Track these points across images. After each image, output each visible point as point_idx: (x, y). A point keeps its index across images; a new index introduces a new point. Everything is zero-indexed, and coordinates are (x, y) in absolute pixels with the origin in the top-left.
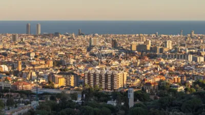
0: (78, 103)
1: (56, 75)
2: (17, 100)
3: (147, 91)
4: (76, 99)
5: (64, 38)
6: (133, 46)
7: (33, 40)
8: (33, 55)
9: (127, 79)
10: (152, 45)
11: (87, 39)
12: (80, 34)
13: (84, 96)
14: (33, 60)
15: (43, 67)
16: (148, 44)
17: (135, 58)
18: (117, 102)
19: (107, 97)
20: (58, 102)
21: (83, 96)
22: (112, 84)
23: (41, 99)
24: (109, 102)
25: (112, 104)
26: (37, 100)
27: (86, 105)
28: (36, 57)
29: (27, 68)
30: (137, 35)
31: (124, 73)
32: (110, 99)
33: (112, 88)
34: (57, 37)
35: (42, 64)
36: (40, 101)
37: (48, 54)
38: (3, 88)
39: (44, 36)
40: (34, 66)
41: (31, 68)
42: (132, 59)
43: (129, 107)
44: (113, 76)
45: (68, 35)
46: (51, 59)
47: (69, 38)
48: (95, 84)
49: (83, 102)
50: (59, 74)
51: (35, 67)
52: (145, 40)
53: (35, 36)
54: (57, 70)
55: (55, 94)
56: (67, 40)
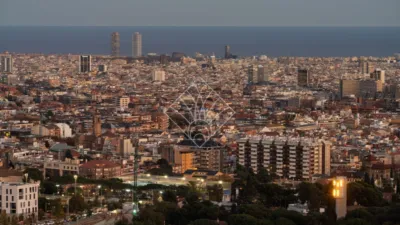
0: (223, 207)
1: (176, 147)
2: (92, 200)
3: (376, 182)
4: (220, 200)
5: (194, 64)
6: (344, 83)
7: (125, 68)
8: (125, 101)
9: (331, 157)
10: (387, 81)
11: (243, 67)
12: (228, 56)
13: (237, 191)
14: (125, 112)
15: (148, 127)
16: (379, 78)
17: (350, 110)
18: (309, 208)
19: (287, 196)
20: (180, 204)
21: (233, 193)
22: (299, 167)
23: (144, 198)
24: (292, 207)
25: (299, 210)
26: (136, 200)
27: (241, 212)
28: (131, 105)
29: (113, 131)
30: (355, 59)
31: (326, 142)
32: (294, 200)
33: (299, 175)
34: (177, 64)
35: (144, 122)
36: (141, 202)
37: (158, 100)
38: (61, 174)
39: (148, 60)
40: (127, 126)
41: (123, 129)
42: (342, 112)
43: (335, 216)
44: (300, 149)
45: (201, 59)
46: (165, 110)
47: (204, 66)
48: (260, 167)
49: (233, 206)
50: (182, 143)
51: (131, 129)
52: (371, 71)
53: (130, 60)
54: (178, 135)
55: (173, 187)
56: (199, 69)
